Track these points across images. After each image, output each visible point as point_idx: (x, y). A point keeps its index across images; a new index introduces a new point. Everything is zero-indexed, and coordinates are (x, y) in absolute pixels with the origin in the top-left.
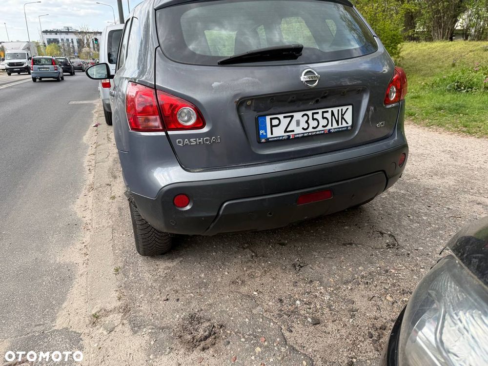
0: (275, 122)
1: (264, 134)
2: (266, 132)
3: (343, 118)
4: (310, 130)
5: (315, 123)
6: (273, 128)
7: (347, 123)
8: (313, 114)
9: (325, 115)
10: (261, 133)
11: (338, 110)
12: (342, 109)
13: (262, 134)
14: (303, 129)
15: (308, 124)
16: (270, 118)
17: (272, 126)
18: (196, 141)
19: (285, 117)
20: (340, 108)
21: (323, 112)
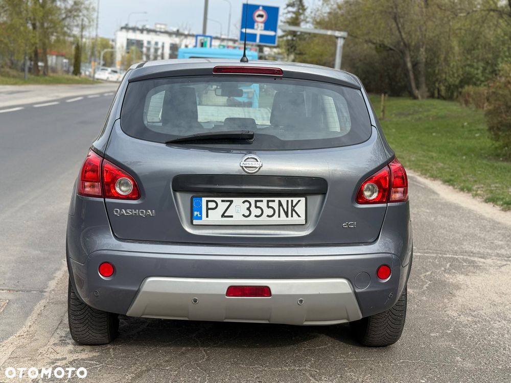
0: (212, 205)
1: (199, 216)
2: (201, 214)
3: (293, 210)
4: (252, 218)
5: (258, 212)
6: (209, 211)
7: (299, 216)
8: (256, 201)
9: (271, 204)
10: (195, 214)
11: (288, 201)
12: (292, 201)
13: (197, 215)
14: (244, 215)
15: (250, 211)
16: (207, 201)
17: (208, 209)
18: (131, 212)
19: (223, 201)
20: (290, 199)
21: (268, 201)
